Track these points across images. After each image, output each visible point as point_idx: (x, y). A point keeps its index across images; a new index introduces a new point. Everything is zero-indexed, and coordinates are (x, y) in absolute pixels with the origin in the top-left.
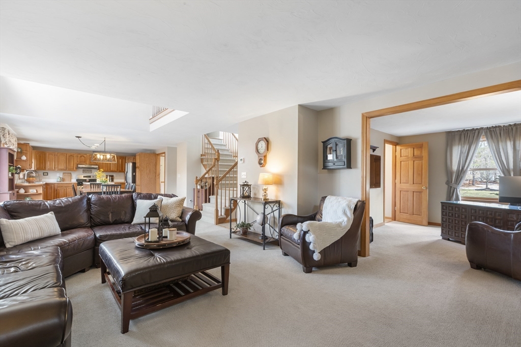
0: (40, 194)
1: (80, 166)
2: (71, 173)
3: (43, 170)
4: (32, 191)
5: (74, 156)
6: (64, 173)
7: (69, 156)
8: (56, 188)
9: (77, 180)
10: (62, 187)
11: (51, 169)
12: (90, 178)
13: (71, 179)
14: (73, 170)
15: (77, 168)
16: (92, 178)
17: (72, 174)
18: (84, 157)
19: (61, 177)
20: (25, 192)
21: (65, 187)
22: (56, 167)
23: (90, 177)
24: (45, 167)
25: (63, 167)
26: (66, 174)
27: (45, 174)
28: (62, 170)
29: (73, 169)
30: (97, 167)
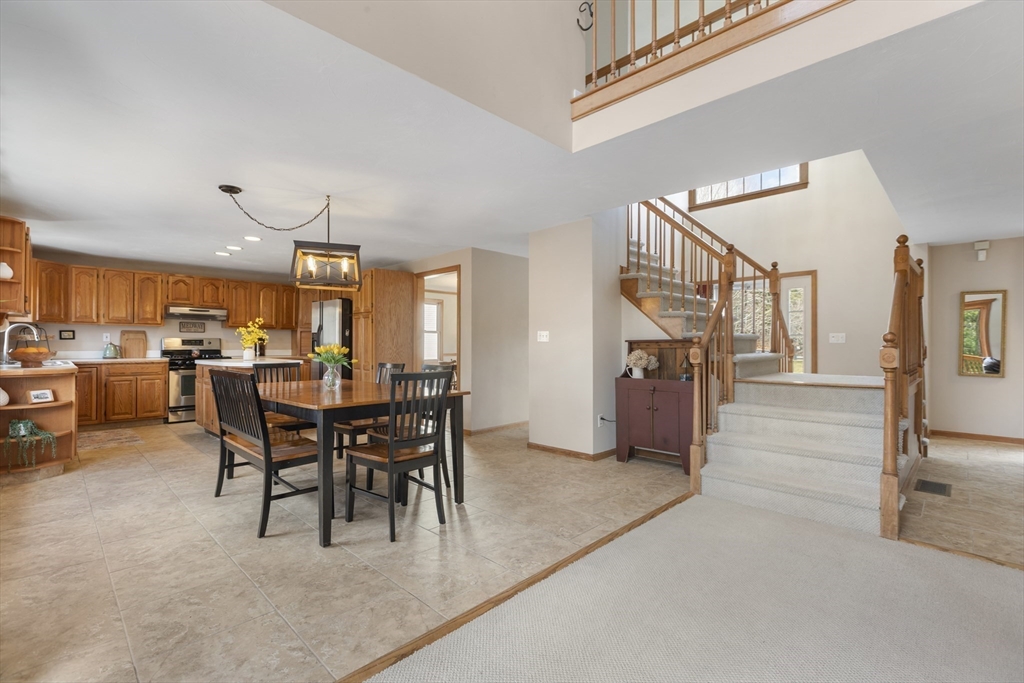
0: (68, 406)
1: (173, 310)
2: (144, 333)
3: (61, 321)
4: (39, 396)
5: (155, 282)
6: (123, 333)
7: (142, 281)
8: (104, 378)
9: (165, 353)
10: (123, 374)
11: (86, 321)
12: (201, 348)
13: (145, 349)
14: (152, 323)
15: (167, 316)
16: (206, 346)
17: (149, 334)
18: (186, 284)
19: (117, 343)
20: (12, 402)
21: (133, 374)
22: (101, 313)
23: (200, 342)
24: (67, 314)
25: (121, 312)
26: (131, 336)
27: (65, 335)
28: (118, 322)
29: (155, 319)
30: (223, 313)
